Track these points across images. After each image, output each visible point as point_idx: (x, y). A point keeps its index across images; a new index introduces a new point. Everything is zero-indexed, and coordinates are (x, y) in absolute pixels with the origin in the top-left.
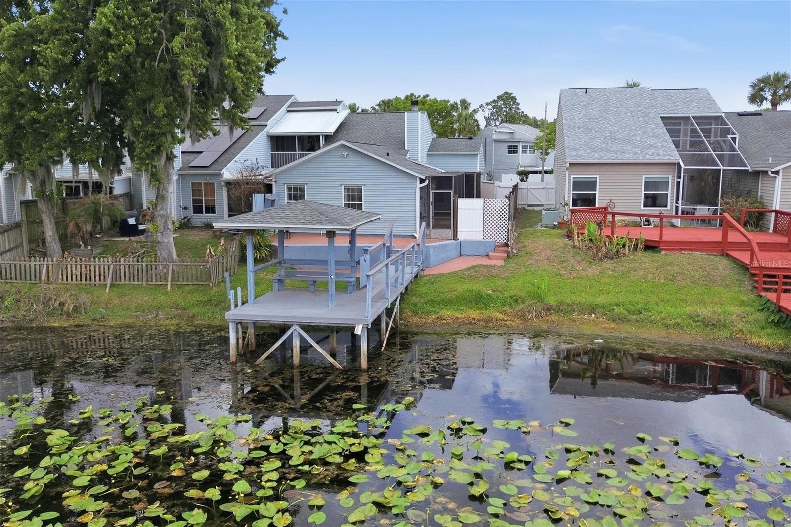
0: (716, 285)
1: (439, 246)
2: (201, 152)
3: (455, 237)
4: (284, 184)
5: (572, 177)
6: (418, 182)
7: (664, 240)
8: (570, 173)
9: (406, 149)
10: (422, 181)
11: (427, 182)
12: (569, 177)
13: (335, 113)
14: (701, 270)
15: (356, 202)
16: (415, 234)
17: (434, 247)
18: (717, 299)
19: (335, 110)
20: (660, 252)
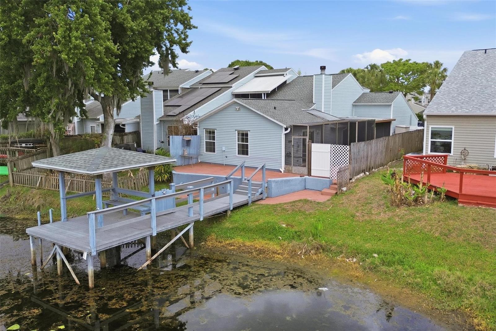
0: (487, 246)
1: (282, 181)
2: (180, 106)
3: (309, 174)
4: (204, 129)
5: (430, 127)
6: (284, 130)
7: (463, 192)
8: (428, 123)
9: (314, 102)
10: (286, 129)
11: (289, 130)
12: (428, 127)
13: (282, 77)
14: (481, 229)
15: (245, 143)
16: (280, 169)
17: (276, 182)
18: (480, 263)
19: (283, 75)
20: (457, 204)
